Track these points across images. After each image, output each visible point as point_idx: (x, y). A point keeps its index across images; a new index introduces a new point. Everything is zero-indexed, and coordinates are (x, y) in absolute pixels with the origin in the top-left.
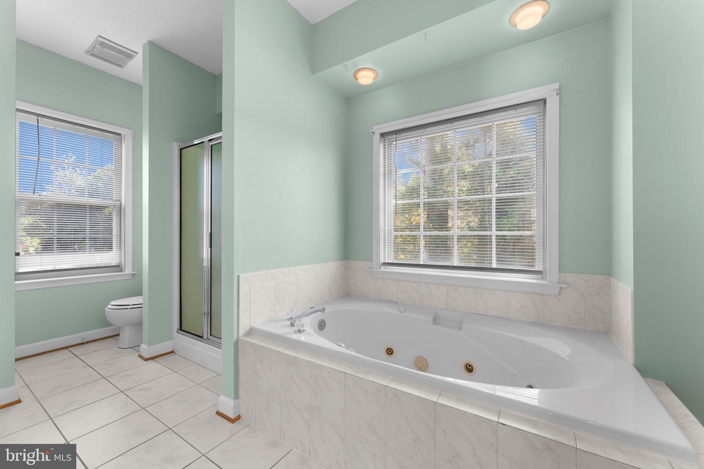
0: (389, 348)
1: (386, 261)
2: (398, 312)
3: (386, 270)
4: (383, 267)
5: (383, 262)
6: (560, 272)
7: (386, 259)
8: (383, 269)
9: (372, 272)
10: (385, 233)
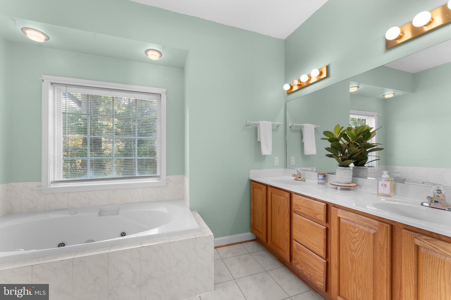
0: (62, 243)
1: (56, 180)
2: (70, 215)
3: (56, 186)
4: (52, 184)
5: (52, 180)
6: (167, 175)
7: (56, 178)
8: (52, 186)
9: (41, 190)
10: (54, 158)
